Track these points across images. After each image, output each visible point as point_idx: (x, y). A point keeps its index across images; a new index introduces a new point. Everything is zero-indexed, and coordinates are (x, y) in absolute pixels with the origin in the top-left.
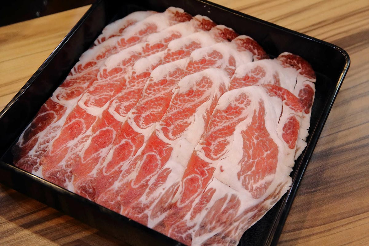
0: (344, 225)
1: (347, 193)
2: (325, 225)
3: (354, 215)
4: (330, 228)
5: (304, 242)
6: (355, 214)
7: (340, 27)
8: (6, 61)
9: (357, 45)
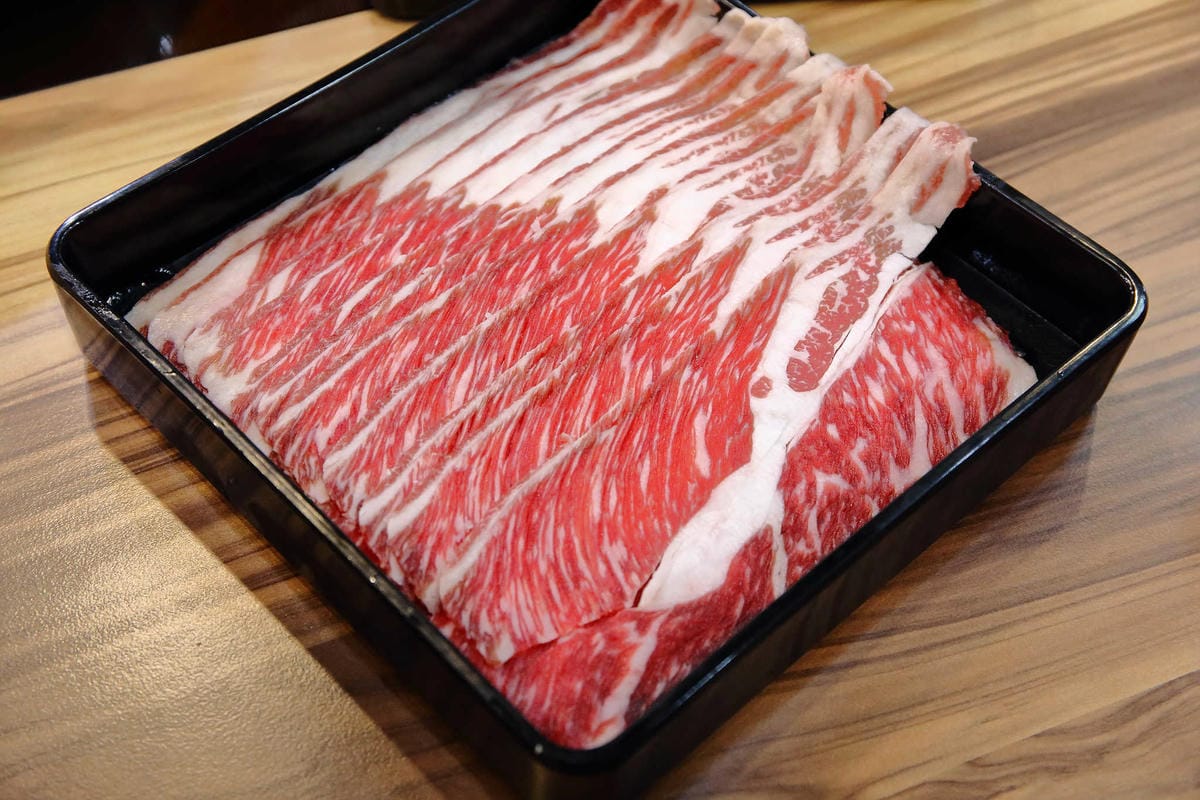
0: (1029, 618)
1: (1038, 533)
2: (976, 619)
3: (1059, 592)
4: (989, 626)
5: (917, 663)
6: (1060, 589)
7: (1027, 85)
8: (64, 182)
9: (1074, 132)
